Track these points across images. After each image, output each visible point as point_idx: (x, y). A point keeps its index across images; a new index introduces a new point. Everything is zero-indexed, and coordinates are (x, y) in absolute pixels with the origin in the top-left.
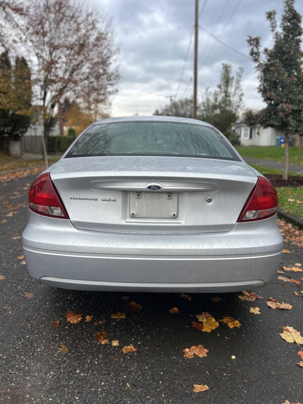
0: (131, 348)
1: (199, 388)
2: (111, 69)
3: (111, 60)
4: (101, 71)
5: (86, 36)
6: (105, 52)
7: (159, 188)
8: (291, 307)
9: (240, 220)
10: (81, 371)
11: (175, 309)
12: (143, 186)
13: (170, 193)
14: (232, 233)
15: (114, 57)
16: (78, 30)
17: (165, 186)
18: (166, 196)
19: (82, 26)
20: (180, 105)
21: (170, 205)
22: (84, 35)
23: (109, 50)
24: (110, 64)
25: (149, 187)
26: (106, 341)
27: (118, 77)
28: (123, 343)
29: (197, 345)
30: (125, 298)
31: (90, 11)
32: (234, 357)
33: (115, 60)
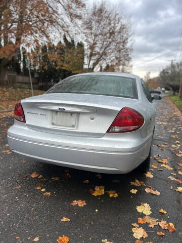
0: (49, 194)
1: (65, 219)
2: (128, 45)
3: (129, 40)
4: (121, 47)
5: (114, 27)
6: (125, 35)
7: (64, 109)
8: (159, 194)
9: (108, 131)
10: (18, 198)
11: (88, 181)
12: (56, 108)
13: (72, 113)
14: (103, 138)
15: (130, 39)
16: (110, 24)
17: (67, 109)
18: (69, 114)
19: (112, 22)
20: (176, 66)
21: (72, 120)
22: (113, 27)
23: (127, 34)
24: (127, 42)
25: (60, 109)
26: (40, 188)
27: (132, 50)
28: (47, 191)
29: (82, 200)
30: (66, 171)
31: (117, 13)
32: (97, 210)
33: (131, 40)
